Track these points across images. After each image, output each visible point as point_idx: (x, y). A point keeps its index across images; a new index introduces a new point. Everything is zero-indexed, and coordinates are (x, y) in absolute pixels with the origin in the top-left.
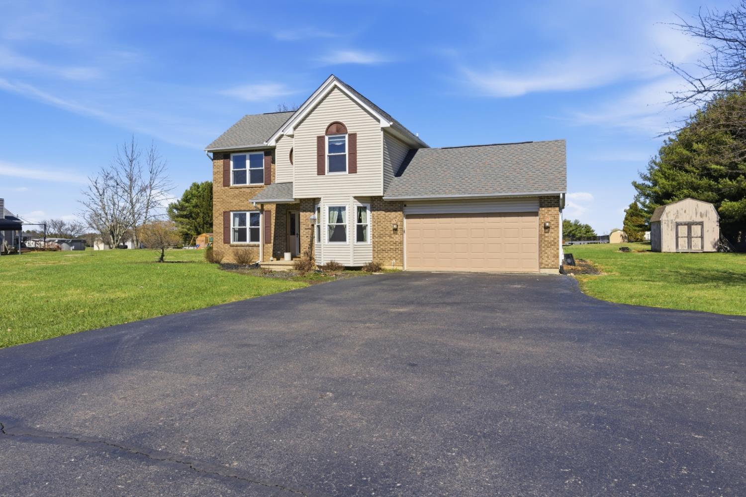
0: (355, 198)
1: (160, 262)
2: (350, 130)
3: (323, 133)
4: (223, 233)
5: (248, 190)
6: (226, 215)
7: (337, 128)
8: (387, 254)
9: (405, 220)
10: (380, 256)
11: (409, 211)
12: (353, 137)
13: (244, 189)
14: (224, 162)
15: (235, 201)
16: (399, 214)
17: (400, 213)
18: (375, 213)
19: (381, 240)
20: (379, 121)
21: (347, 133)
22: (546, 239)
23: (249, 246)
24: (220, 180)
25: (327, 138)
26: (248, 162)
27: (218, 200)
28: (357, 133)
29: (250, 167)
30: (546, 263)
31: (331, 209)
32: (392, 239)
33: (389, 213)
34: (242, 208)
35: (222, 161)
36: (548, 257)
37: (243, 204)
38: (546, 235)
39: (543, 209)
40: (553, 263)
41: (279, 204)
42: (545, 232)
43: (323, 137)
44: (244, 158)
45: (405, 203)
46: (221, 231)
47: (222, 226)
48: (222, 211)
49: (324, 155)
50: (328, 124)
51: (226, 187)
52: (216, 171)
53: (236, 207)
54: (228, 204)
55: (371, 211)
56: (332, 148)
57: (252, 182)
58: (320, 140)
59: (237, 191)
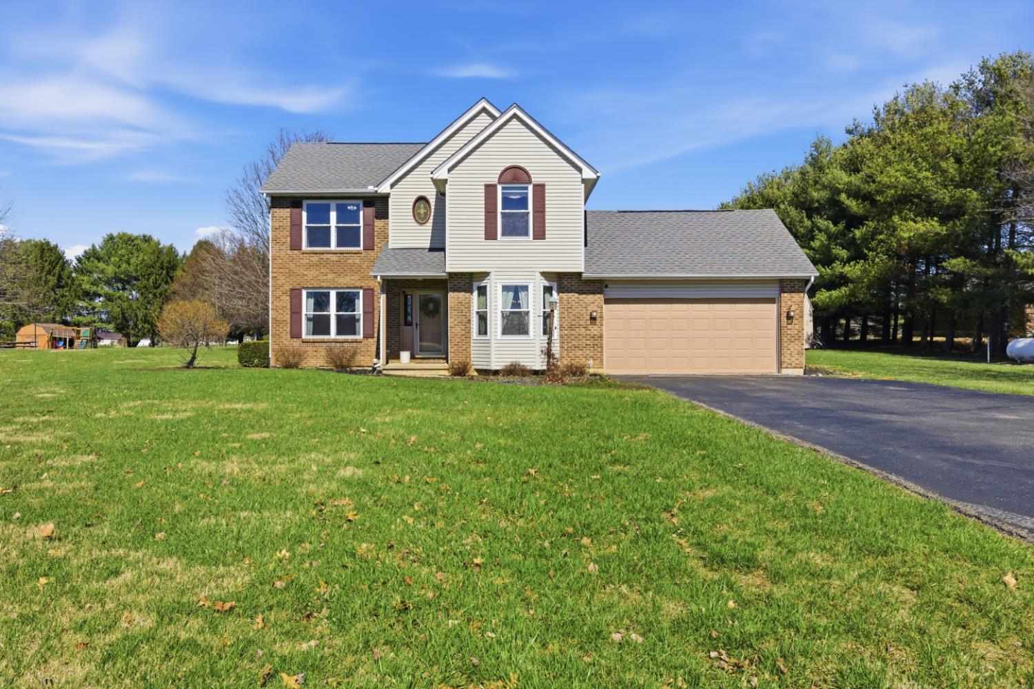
0: (543, 274)
1: (188, 367)
2: (536, 179)
3: (494, 179)
4: (289, 321)
5: (334, 258)
6: (295, 294)
7: (515, 175)
8: (581, 352)
9: (604, 306)
10: (570, 355)
11: (612, 293)
12: (540, 189)
13: (328, 256)
14: (291, 212)
15: (311, 274)
16: (599, 298)
17: (601, 296)
18: (563, 295)
19: (574, 332)
20: (580, 170)
21: (530, 182)
22: (789, 332)
23: (336, 342)
24: (284, 240)
25: (499, 188)
26: (333, 215)
27: (282, 270)
28: (546, 183)
29: (338, 222)
30: (789, 362)
31: (506, 288)
32: (588, 332)
33: (584, 296)
34: (324, 285)
35: (289, 210)
36: (791, 354)
37: (325, 277)
38: (789, 327)
39: (785, 295)
40: (797, 362)
41: (388, 280)
42: (788, 324)
43: (494, 186)
44: (327, 210)
45: (607, 283)
46: (285, 319)
47: (288, 312)
48: (287, 287)
49: (495, 212)
50: (503, 169)
51: (295, 252)
52: (277, 225)
53: (312, 282)
54: (298, 277)
55: (559, 292)
56: (507, 202)
57: (339, 245)
58: (490, 190)
59: (315, 258)
